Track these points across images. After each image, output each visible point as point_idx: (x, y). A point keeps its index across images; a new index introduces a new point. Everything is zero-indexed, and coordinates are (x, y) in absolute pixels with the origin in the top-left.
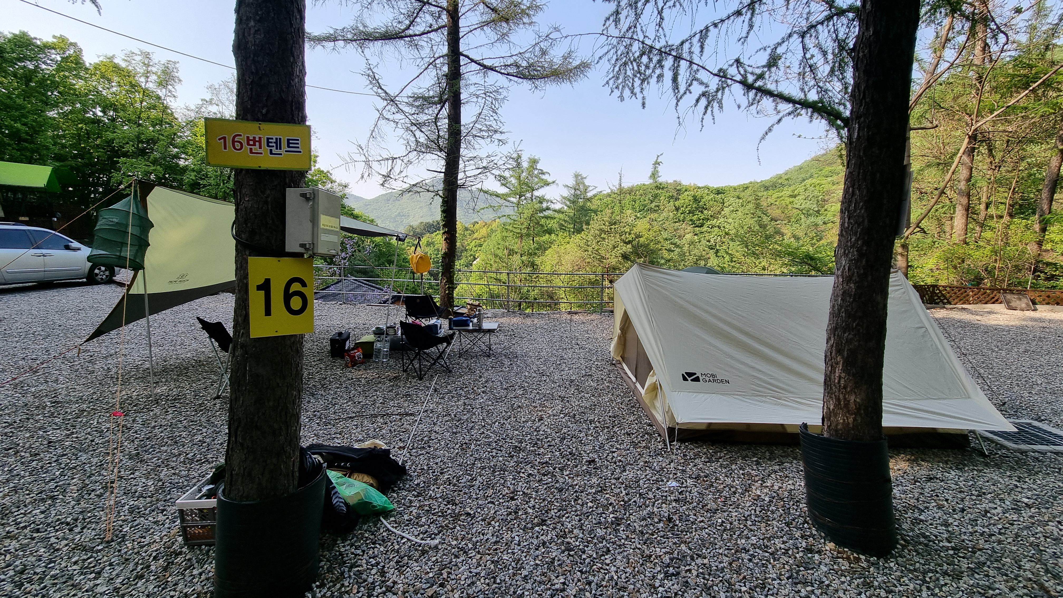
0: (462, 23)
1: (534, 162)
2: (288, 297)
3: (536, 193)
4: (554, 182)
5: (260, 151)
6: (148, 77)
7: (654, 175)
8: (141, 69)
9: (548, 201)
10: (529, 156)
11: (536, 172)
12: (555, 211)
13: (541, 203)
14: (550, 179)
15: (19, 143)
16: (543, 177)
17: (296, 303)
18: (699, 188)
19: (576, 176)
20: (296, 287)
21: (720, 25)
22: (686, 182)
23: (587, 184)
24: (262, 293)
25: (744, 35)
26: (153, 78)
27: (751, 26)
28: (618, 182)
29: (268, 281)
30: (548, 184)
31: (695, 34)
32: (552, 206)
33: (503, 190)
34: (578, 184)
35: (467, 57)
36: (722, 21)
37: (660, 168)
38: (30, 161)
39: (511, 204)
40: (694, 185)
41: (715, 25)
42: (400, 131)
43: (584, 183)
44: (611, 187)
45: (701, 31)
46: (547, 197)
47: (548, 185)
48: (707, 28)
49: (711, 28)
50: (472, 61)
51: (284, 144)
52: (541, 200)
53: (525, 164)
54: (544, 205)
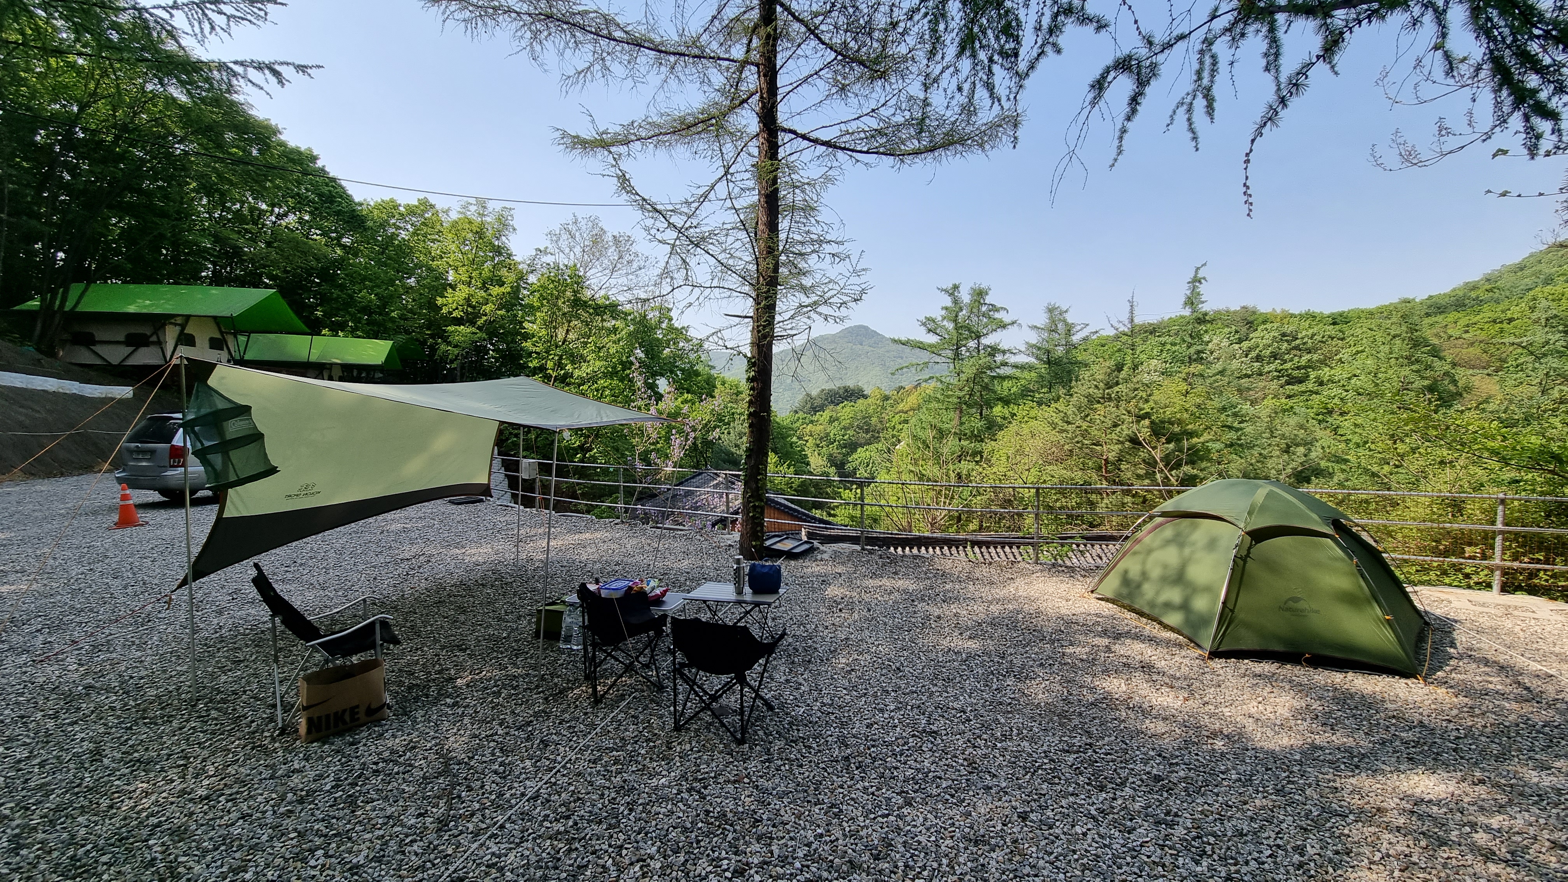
1: (980, 294)
4: (1013, 323)
7: (1190, 302)
9: (1004, 352)
10: (972, 285)
11: (984, 309)
12: (1016, 366)
13: (992, 355)
15: (370, 315)
16: (997, 315)
18: (1292, 316)
19: (1051, 310)
22: (1264, 308)
23: (1070, 321)
30: (1003, 326)
32: (1011, 359)
34: (1053, 321)
35: (789, 131)
37: (1202, 288)
39: (944, 360)
40: (1283, 311)
43: (1065, 321)
44: (1116, 325)
50: (799, 136)
52: (994, 350)
53: (965, 297)
54: (999, 358)
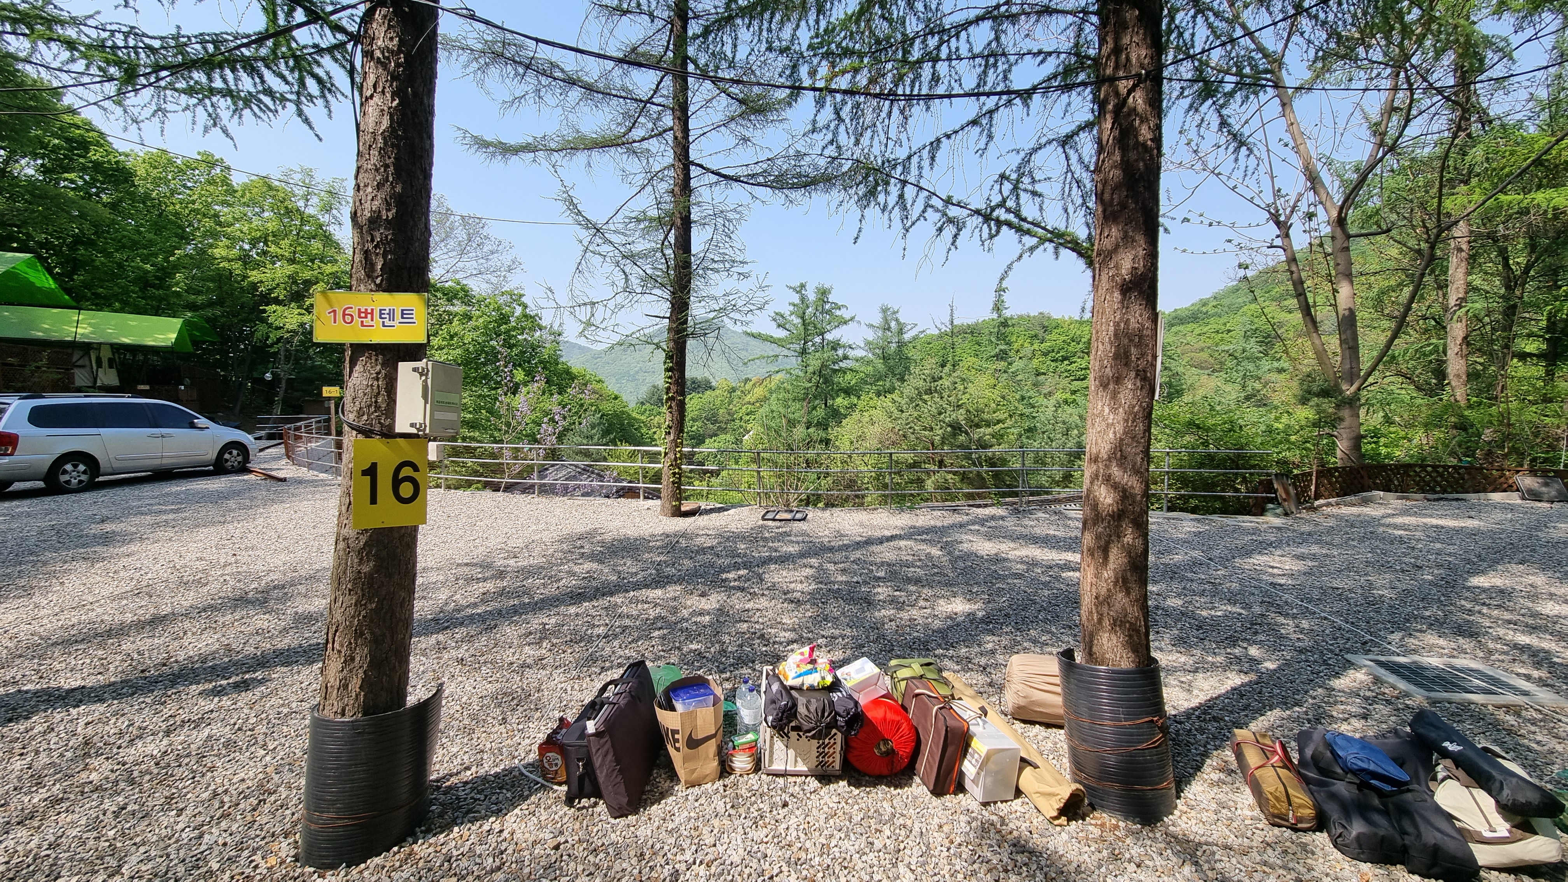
0: (692, 124)
1: (823, 293)
2: (397, 482)
3: (829, 337)
4: (852, 319)
5: (371, 323)
6: (308, 200)
7: (998, 307)
8: (300, 192)
10: (817, 285)
11: (828, 307)
12: (855, 360)
13: (834, 349)
14: (847, 316)
15: (145, 288)
17: (406, 490)
19: (884, 311)
20: (406, 472)
21: (953, 136)
24: (368, 478)
25: (983, 147)
26: (314, 200)
27: (990, 137)
28: (949, 318)
29: (374, 466)
31: (924, 147)
32: (851, 353)
33: (781, 334)
34: (886, 321)
35: (701, 166)
36: (956, 132)
37: (1005, 297)
38: (157, 312)
41: (948, 137)
42: (609, 267)
43: (897, 320)
44: (939, 326)
45: (932, 143)
46: (844, 341)
47: (845, 323)
48: (938, 140)
49: (944, 140)
50: (708, 170)
51: (398, 314)
52: (835, 346)
53: (811, 296)
54: (840, 352)
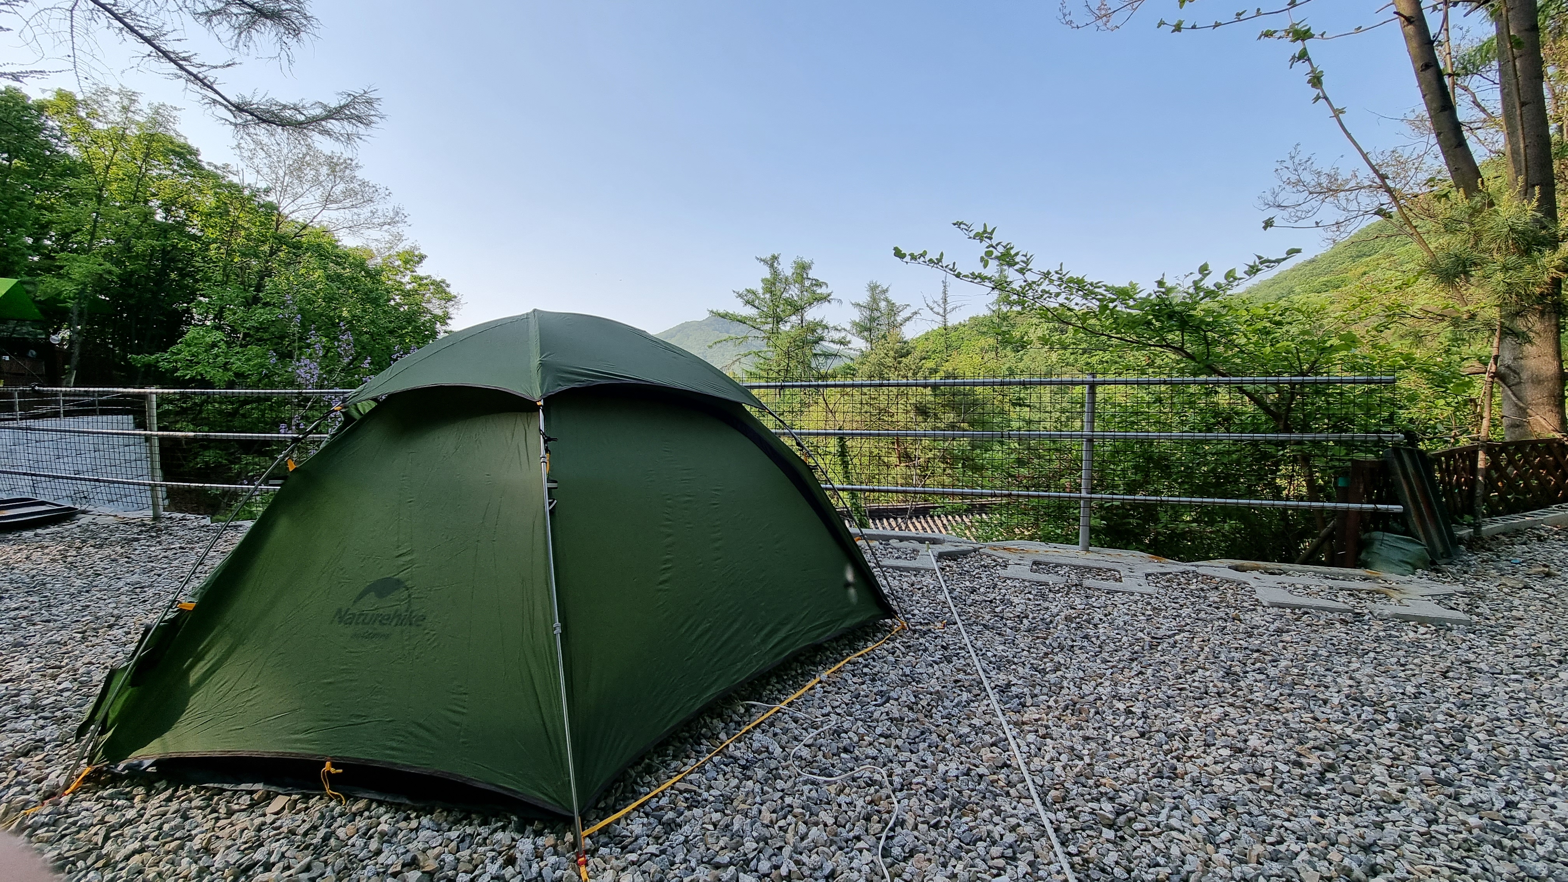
1: (803, 268)
3: (809, 316)
9: (824, 327)
10: (794, 258)
11: (807, 283)
14: (828, 294)
16: (820, 290)
19: (873, 288)
23: (891, 300)
28: (941, 295)
30: (825, 301)
33: (749, 312)
34: (874, 300)
39: (762, 334)
43: (887, 300)
46: (823, 321)
52: (815, 326)
53: (786, 269)
54: (820, 333)
